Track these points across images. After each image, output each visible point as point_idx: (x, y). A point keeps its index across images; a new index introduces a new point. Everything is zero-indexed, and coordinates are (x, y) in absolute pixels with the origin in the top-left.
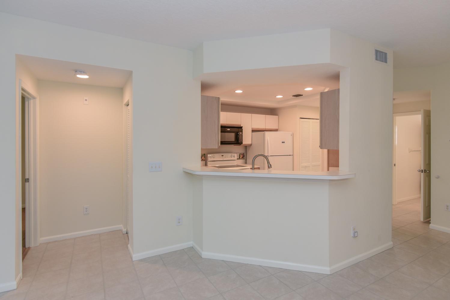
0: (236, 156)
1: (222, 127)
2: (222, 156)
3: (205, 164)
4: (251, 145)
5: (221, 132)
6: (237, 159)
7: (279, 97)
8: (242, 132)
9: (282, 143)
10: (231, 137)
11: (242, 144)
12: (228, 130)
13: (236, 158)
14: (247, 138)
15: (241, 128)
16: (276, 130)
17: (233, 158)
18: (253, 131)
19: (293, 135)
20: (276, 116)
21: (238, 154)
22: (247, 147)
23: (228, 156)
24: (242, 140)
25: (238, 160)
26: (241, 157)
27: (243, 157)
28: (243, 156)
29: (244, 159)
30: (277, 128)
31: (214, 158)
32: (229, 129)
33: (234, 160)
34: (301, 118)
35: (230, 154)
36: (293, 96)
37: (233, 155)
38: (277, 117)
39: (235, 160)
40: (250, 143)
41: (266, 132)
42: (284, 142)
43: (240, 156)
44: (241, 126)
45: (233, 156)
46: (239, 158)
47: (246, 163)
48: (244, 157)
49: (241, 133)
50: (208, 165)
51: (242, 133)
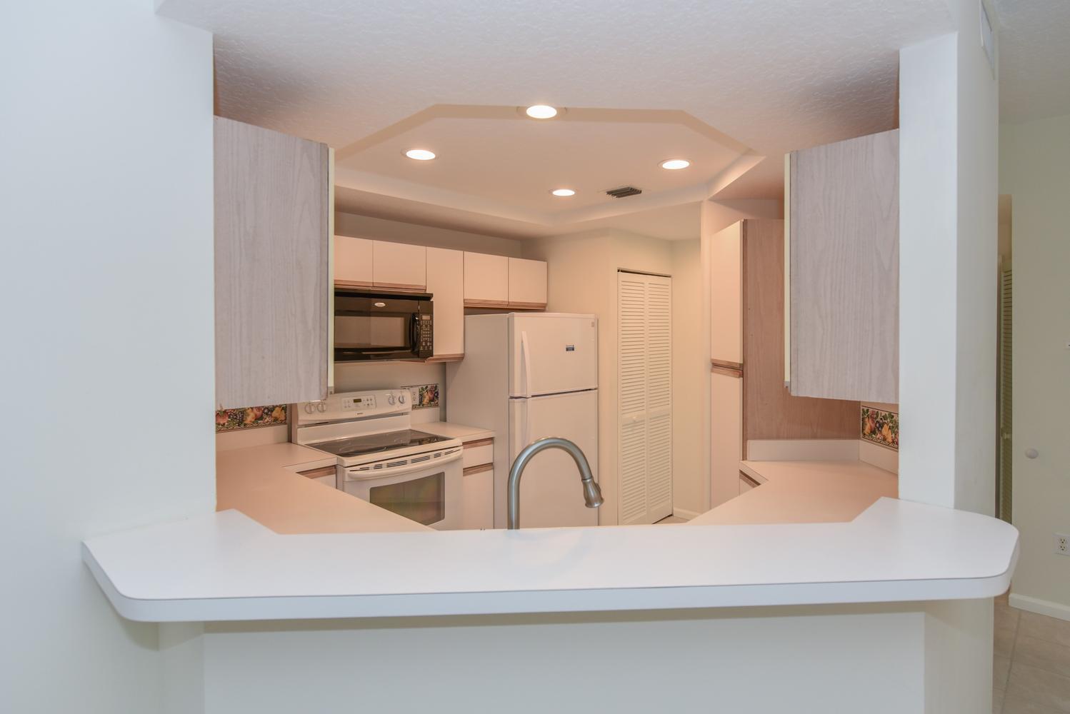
0: (409, 397)
1: (341, 293)
2: (356, 401)
3: (284, 436)
4: (460, 359)
5: (338, 312)
6: (414, 407)
7: (564, 192)
8: (430, 312)
9: (567, 350)
10: (390, 330)
11: (432, 356)
12: (376, 304)
13: (408, 405)
14: (447, 337)
15: (427, 298)
16: (540, 308)
17: (397, 408)
18: (472, 309)
19: (596, 324)
20: (542, 262)
21: (417, 390)
22: (446, 366)
23: (378, 402)
24: (432, 342)
25: (415, 411)
26: (426, 400)
27: (432, 400)
28: (433, 397)
29: (437, 405)
30: (544, 301)
31: (323, 411)
32: (382, 304)
33: (402, 414)
34: (622, 271)
35: (387, 393)
36: (609, 193)
37: (397, 393)
38: (543, 264)
39: (406, 414)
40: (458, 350)
41: (516, 314)
42: (573, 349)
43: (421, 396)
44: (428, 292)
45: (396, 401)
46: (421, 402)
47: (444, 419)
48: (437, 397)
49: (425, 317)
50: (299, 442)
51: (432, 318)
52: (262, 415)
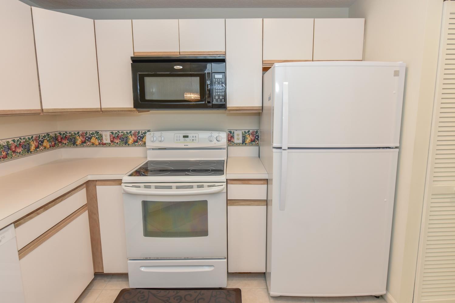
2: (184, 137)
4: (259, 110)
11: (226, 107)
21: (240, 133)
28: (254, 139)
29: (257, 145)
33: (219, 149)
39: (223, 149)
43: (244, 138)
45: (214, 139)
47: (259, 156)
48: (258, 139)
49: (217, 76)
52: (137, 140)
